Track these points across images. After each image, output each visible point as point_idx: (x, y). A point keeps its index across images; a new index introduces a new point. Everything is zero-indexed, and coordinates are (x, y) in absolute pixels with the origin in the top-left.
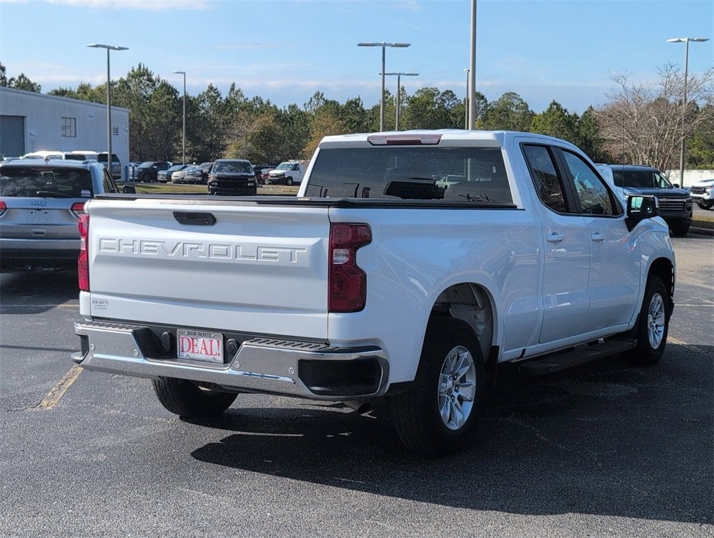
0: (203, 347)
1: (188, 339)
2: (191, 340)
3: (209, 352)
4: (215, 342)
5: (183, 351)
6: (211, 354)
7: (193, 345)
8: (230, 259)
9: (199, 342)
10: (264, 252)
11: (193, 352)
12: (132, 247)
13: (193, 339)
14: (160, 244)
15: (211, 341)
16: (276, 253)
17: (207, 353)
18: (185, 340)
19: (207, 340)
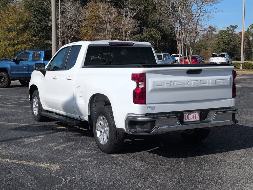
0: (193, 117)
1: (187, 115)
2: (188, 115)
3: (195, 118)
4: (197, 114)
5: (185, 120)
6: (196, 119)
7: (189, 117)
8: (207, 85)
9: (191, 115)
10: (217, 81)
11: (189, 119)
12: (170, 84)
13: (189, 115)
14: (182, 82)
15: (196, 114)
16: (221, 81)
17: (194, 119)
18: (186, 116)
19: (194, 114)
